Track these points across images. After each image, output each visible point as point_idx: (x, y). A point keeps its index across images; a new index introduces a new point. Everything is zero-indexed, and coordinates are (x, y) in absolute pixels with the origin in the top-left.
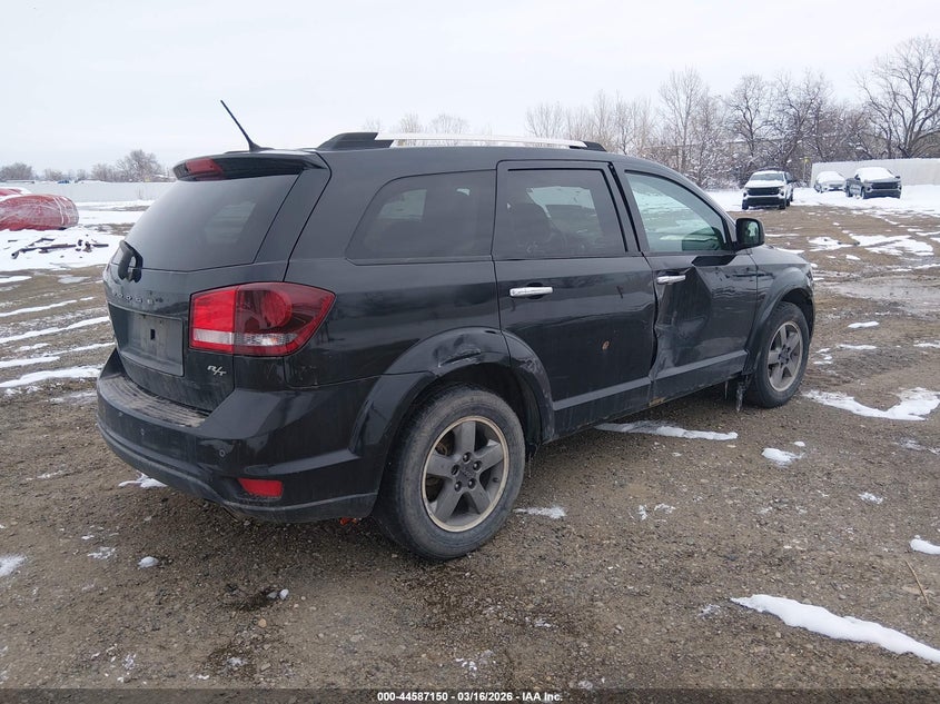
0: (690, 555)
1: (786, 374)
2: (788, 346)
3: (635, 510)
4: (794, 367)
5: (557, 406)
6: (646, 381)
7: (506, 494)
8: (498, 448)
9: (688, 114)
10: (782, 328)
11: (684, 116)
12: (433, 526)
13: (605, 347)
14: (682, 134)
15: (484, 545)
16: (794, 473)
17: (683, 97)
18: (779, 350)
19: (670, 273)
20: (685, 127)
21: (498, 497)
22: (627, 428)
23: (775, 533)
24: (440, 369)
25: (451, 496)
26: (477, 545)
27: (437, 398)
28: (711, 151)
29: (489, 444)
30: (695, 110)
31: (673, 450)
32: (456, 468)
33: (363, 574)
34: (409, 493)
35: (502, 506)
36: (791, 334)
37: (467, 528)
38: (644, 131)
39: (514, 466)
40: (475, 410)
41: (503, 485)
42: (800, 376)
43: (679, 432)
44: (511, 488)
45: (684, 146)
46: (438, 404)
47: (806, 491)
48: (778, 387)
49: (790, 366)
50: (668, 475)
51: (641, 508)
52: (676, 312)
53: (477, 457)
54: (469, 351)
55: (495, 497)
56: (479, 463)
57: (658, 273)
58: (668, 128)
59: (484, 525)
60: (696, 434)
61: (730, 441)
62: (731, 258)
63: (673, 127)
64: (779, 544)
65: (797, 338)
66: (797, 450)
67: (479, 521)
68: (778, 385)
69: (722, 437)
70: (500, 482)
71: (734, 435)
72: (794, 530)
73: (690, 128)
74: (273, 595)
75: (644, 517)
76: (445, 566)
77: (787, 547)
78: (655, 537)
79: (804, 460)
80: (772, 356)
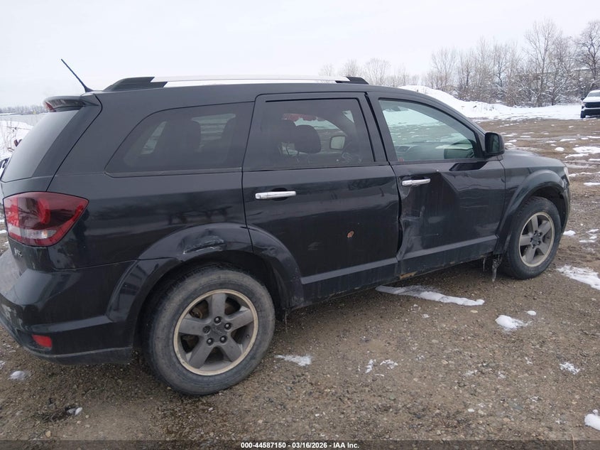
0: (386, 409)
1: (538, 253)
2: (539, 231)
3: (365, 364)
4: (547, 249)
5: (305, 280)
6: (393, 261)
7: (255, 347)
8: (249, 312)
9: (546, 50)
10: (534, 218)
11: (543, 51)
12: (185, 372)
13: (350, 235)
14: (542, 65)
15: (236, 385)
16: (516, 339)
17: (542, 39)
18: (531, 235)
19: (414, 177)
20: (544, 60)
21: (248, 349)
22: (399, 291)
23: (467, 395)
24: (185, 255)
25: (204, 349)
26: (228, 385)
27: (188, 277)
28: (563, 76)
29: (241, 310)
30: (551, 47)
31: (425, 312)
32: (207, 328)
33: (140, 401)
34: (160, 348)
35: (252, 356)
36: (544, 222)
37: (219, 372)
38: (514, 63)
39: (263, 326)
40: (222, 285)
41: (253, 340)
42: (552, 255)
43: (437, 296)
44: (260, 343)
45: (543, 73)
46: (188, 281)
47: (515, 357)
48: (530, 263)
49: (542, 247)
50: (409, 334)
51: (371, 362)
52: (423, 208)
53: (227, 319)
54: (213, 242)
55: (245, 350)
56: (230, 324)
57: (403, 178)
58: (531, 61)
59: (235, 370)
60: (451, 299)
61: (475, 307)
62: (483, 164)
63: (534, 60)
64: (466, 406)
65: (549, 225)
66: (528, 318)
67: (231, 366)
68: (528, 262)
69: (471, 303)
70: (251, 338)
71: (481, 302)
72: (485, 394)
73: (547, 61)
74: (70, 411)
75: (368, 371)
76: (199, 401)
77: (471, 410)
78: (367, 389)
79: (529, 327)
80: (523, 239)
